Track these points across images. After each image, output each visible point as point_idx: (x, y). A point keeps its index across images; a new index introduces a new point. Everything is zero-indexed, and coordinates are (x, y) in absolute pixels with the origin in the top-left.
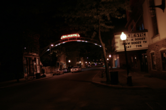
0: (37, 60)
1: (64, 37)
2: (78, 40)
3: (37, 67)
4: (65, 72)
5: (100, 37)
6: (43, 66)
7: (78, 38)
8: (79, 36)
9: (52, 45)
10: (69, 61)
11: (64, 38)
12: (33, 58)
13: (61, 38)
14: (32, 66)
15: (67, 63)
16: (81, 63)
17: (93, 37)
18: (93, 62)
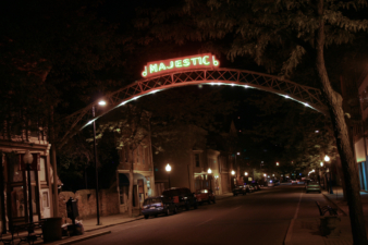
0: (41, 163)
1: (154, 68)
2: (210, 79)
3: (41, 191)
4: (155, 214)
5: (322, 68)
6: (64, 189)
7: (213, 74)
8: (216, 63)
9: (102, 103)
10: (168, 168)
11: (155, 75)
12: (30, 157)
13: (144, 74)
14: (19, 190)
15: (159, 177)
16: (211, 177)
17: (288, 67)
18: (259, 169)
